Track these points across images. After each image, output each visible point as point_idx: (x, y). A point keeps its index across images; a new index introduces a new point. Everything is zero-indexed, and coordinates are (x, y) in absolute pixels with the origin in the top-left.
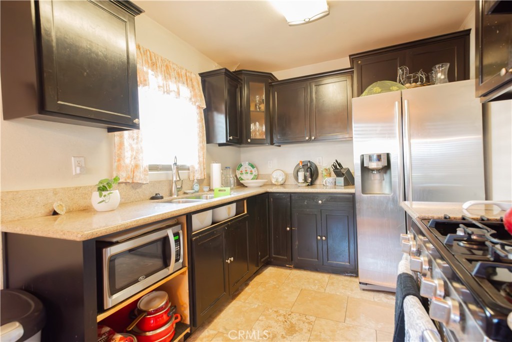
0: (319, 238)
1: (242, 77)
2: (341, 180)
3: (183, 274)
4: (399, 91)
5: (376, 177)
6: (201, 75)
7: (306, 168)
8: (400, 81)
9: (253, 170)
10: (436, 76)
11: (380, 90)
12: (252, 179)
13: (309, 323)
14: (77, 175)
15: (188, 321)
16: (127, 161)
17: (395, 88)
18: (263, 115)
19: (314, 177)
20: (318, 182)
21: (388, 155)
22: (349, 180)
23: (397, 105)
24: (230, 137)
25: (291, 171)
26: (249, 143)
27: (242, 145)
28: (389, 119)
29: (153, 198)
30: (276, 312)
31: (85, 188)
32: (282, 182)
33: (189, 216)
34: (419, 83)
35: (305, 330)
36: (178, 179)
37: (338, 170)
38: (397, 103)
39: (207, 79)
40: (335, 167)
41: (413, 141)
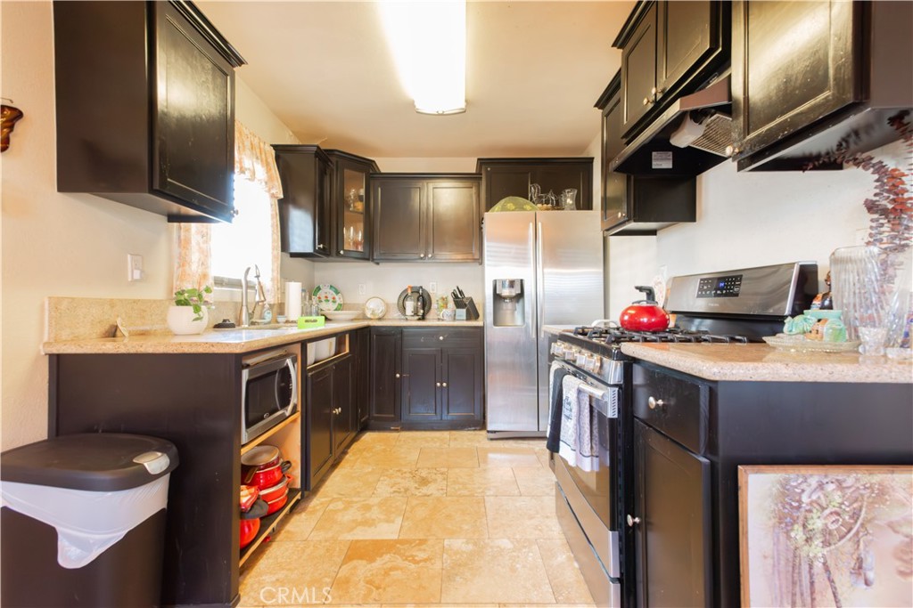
0: (438, 384)
1: (334, 159)
2: (462, 312)
3: (295, 421)
4: (533, 212)
5: (507, 306)
6: (275, 147)
7: (417, 295)
8: (531, 199)
9: (337, 297)
10: (566, 201)
11: (514, 207)
12: (336, 310)
13: (442, 474)
14: (134, 281)
15: (298, 485)
16: (194, 267)
17: (528, 207)
18: (362, 217)
19: (426, 308)
20: (430, 316)
21: (522, 281)
22: (473, 313)
23: (531, 226)
24: (319, 244)
25: (393, 299)
26: (342, 256)
27: (331, 258)
28: (522, 240)
29: (218, 326)
30: (399, 471)
31: (143, 302)
32: (380, 315)
33: (304, 343)
34: (550, 205)
35: (439, 480)
36: (263, 299)
37: (460, 301)
38: (531, 224)
39: (281, 155)
40: (456, 296)
41: (546, 270)
